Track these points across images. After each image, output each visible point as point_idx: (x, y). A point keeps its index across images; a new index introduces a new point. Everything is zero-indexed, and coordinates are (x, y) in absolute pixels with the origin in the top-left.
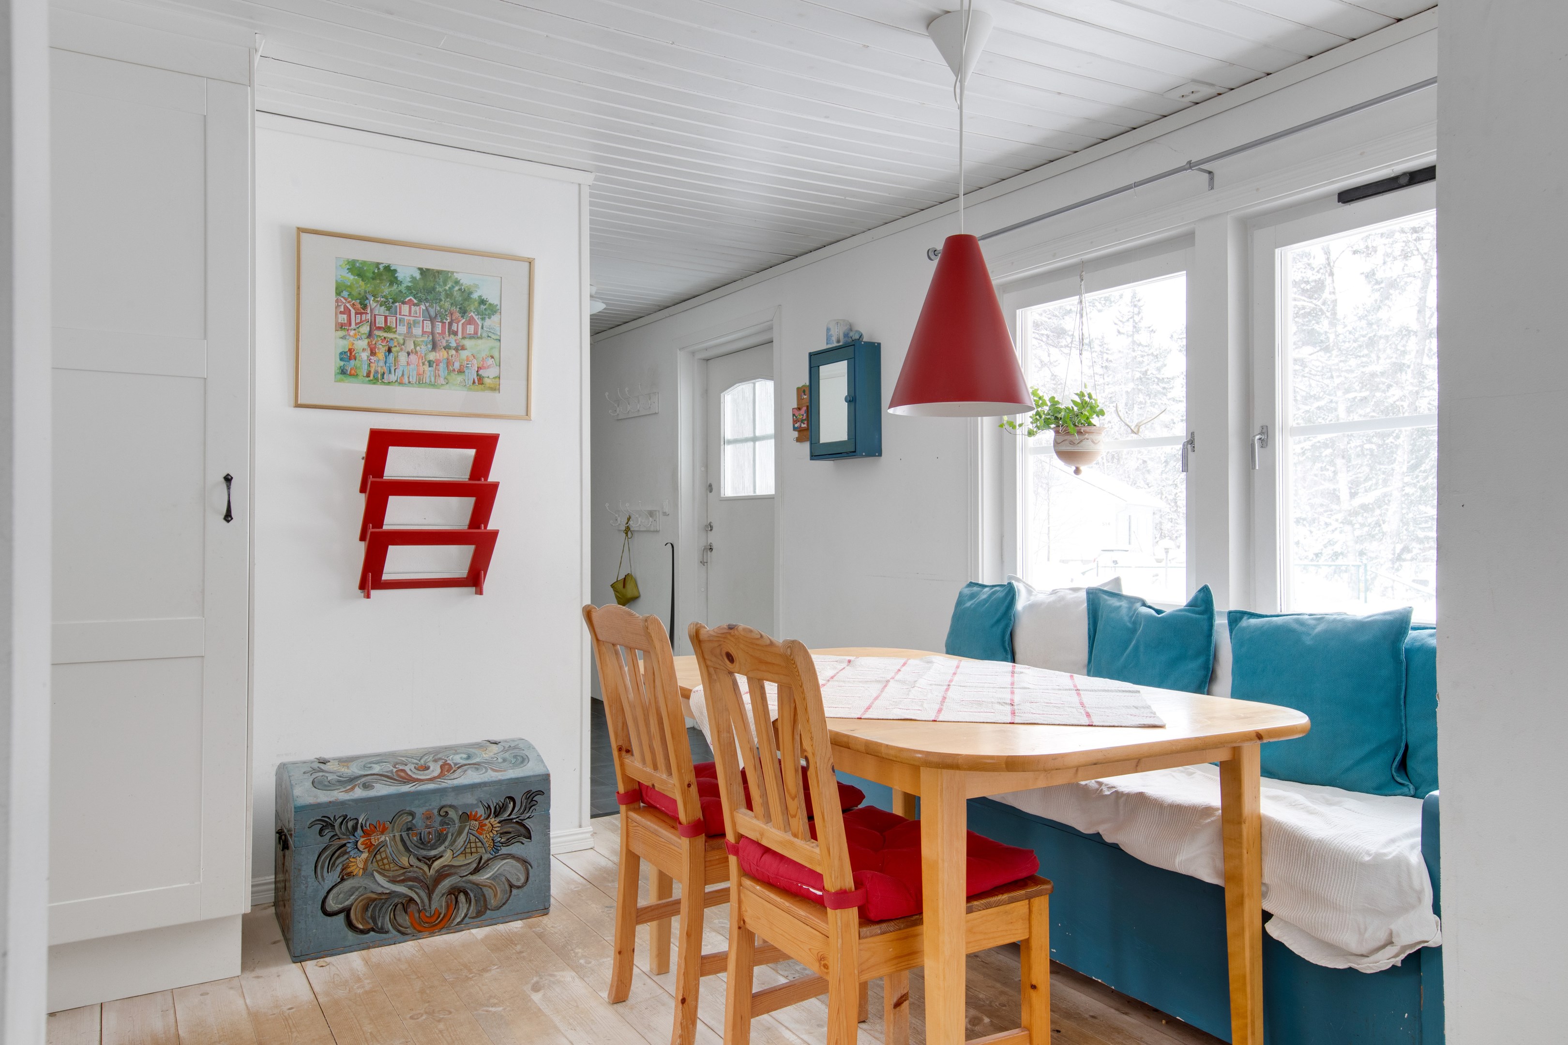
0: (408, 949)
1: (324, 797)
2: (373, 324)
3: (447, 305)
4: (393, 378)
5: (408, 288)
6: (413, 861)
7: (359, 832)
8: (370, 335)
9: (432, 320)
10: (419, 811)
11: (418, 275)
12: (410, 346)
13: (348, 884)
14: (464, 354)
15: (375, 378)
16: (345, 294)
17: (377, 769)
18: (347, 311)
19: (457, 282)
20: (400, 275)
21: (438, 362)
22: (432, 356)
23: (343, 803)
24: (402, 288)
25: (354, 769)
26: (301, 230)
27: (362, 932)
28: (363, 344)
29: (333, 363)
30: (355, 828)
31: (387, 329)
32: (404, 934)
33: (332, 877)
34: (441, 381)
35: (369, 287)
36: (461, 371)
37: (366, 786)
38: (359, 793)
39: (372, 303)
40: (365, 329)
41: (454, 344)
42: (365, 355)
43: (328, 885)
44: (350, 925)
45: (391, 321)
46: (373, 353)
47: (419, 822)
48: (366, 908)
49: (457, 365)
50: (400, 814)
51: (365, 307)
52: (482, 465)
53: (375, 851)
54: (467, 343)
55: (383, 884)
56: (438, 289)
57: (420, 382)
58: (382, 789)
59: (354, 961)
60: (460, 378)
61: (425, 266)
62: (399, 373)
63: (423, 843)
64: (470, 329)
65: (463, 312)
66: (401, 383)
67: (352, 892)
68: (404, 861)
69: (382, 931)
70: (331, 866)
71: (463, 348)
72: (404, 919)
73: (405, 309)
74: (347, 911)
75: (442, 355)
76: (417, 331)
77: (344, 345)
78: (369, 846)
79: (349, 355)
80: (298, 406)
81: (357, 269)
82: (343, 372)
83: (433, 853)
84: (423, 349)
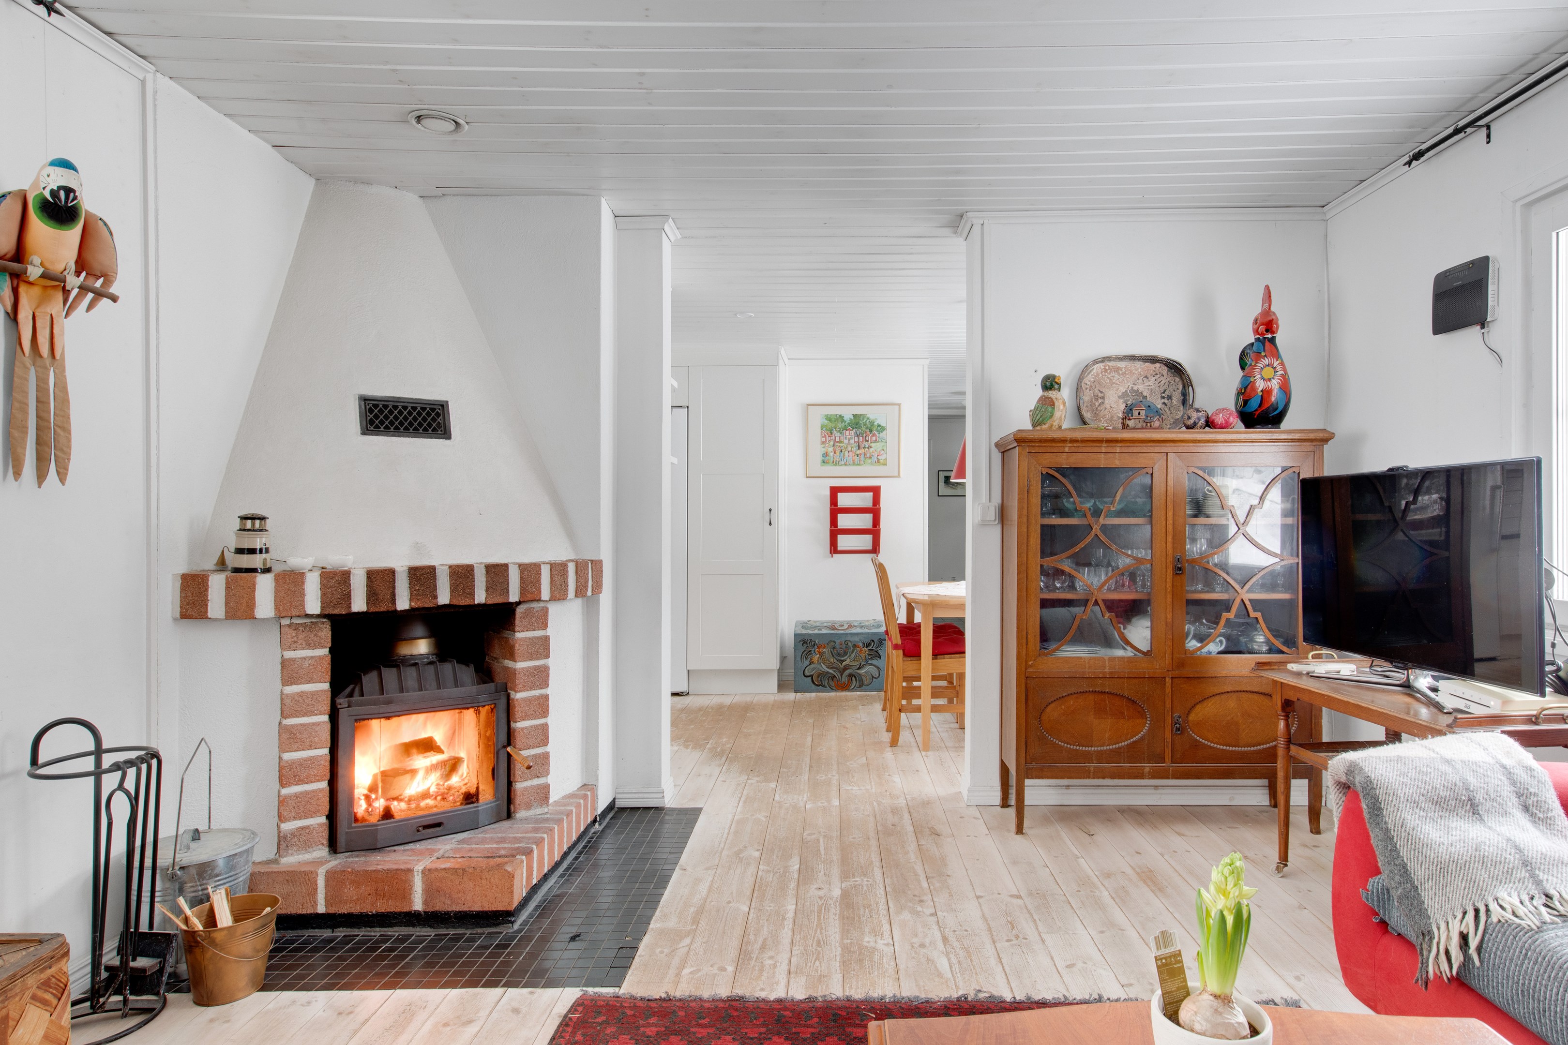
0: (833, 694)
1: (804, 632)
2: (835, 441)
3: (864, 429)
4: (843, 463)
5: (848, 423)
6: (835, 661)
7: (816, 647)
8: (834, 445)
9: (858, 436)
10: (838, 641)
11: (852, 418)
12: (849, 449)
13: (812, 666)
14: (871, 450)
15: (836, 463)
16: (824, 429)
17: (825, 625)
18: (825, 436)
19: (868, 418)
20: (845, 419)
21: (860, 454)
22: (858, 452)
23: (810, 635)
24: (846, 424)
25: (818, 624)
26: (808, 405)
27: (817, 685)
28: (831, 449)
29: (820, 458)
30: (814, 645)
31: (840, 442)
32: (832, 689)
33: (807, 662)
34: (862, 462)
35: (833, 425)
36: (870, 458)
37: (819, 630)
38: (816, 632)
39: (834, 432)
40: (832, 443)
41: (867, 446)
42: (832, 454)
43: (806, 665)
44: (813, 682)
45: (842, 438)
46: (835, 453)
47: (837, 646)
48: (818, 676)
49: (868, 455)
50: (830, 641)
51: (832, 433)
52: (876, 500)
53: (821, 654)
54: (873, 445)
55: (824, 668)
56: (860, 422)
57: (853, 464)
58: (824, 631)
59: (813, 694)
60: (870, 461)
61: (855, 413)
62: (845, 460)
63: (839, 654)
64: (874, 438)
65: (871, 431)
66: (846, 465)
67: (814, 669)
68: (832, 660)
69: (824, 686)
70: (807, 658)
71: (871, 447)
72: (832, 683)
73: (847, 432)
74: (812, 676)
75: (862, 451)
76: (852, 442)
77: (824, 450)
78: (819, 652)
79: (826, 455)
80: (807, 477)
81: (829, 418)
82: (824, 462)
83: (843, 659)
84: (854, 449)
